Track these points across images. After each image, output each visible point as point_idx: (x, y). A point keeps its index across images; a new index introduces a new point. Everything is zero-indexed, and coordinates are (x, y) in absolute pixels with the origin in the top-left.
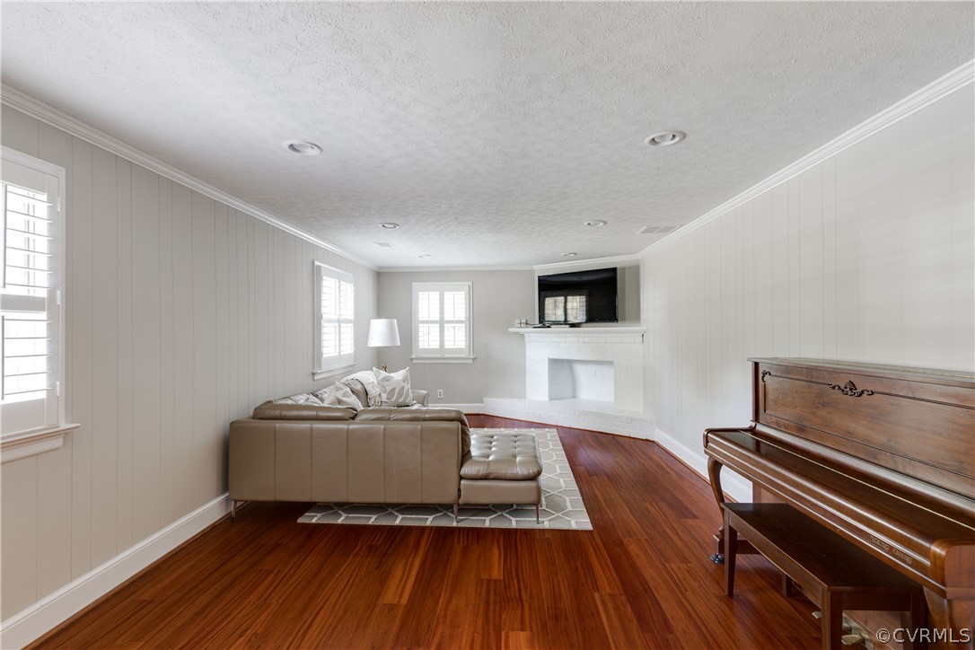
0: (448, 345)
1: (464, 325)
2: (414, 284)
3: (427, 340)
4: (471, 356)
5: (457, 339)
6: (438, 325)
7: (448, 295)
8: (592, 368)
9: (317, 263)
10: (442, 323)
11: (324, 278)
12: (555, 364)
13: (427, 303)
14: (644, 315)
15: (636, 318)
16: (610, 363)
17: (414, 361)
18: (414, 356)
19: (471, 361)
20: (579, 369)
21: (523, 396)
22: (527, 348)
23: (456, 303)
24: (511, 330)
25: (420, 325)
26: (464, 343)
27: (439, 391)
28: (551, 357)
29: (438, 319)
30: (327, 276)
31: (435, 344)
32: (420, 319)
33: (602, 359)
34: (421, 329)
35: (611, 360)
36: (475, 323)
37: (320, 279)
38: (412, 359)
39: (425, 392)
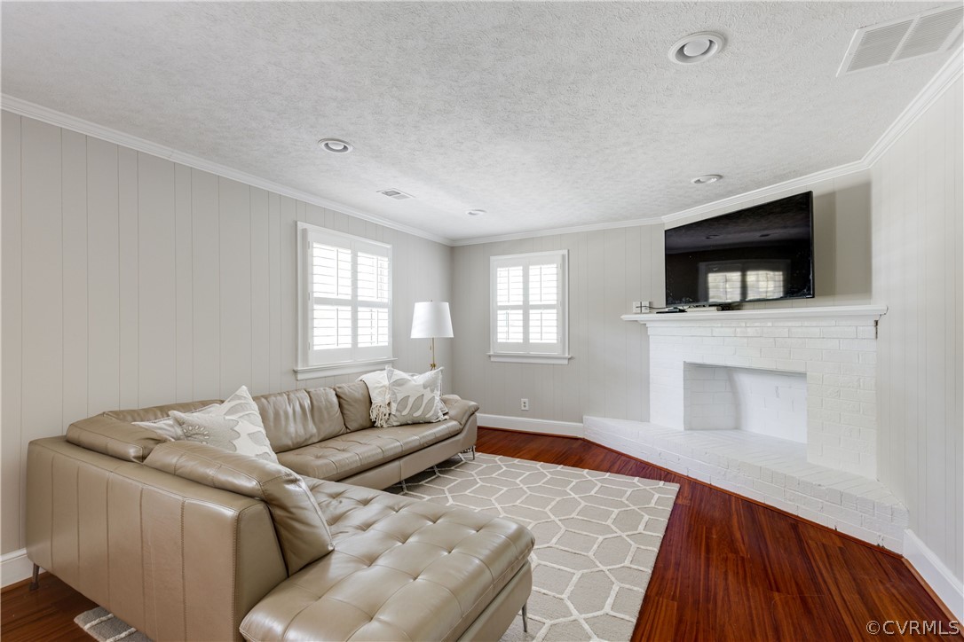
0: (534, 338)
1: (555, 311)
2: (492, 258)
3: (508, 331)
4: (567, 355)
5: (546, 331)
6: (521, 311)
7: (534, 270)
8: (769, 383)
9: (301, 225)
10: (526, 308)
11: (315, 245)
12: (698, 372)
13: (507, 282)
14: (879, 280)
15: (862, 286)
16: (801, 376)
17: (492, 359)
18: (492, 353)
19: (566, 362)
20: (746, 383)
21: (644, 417)
22: (652, 346)
23: (545, 280)
24: (626, 317)
25: (499, 312)
26: (555, 336)
27: (523, 400)
28: (688, 360)
29: (521, 303)
30: (318, 242)
31: (516, 337)
32: (499, 304)
33: (781, 367)
34: (500, 317)
35: (801, 369)
36: (572, 307)
37: (306, 246)
38: (490, 356)
39: (473, 403)
